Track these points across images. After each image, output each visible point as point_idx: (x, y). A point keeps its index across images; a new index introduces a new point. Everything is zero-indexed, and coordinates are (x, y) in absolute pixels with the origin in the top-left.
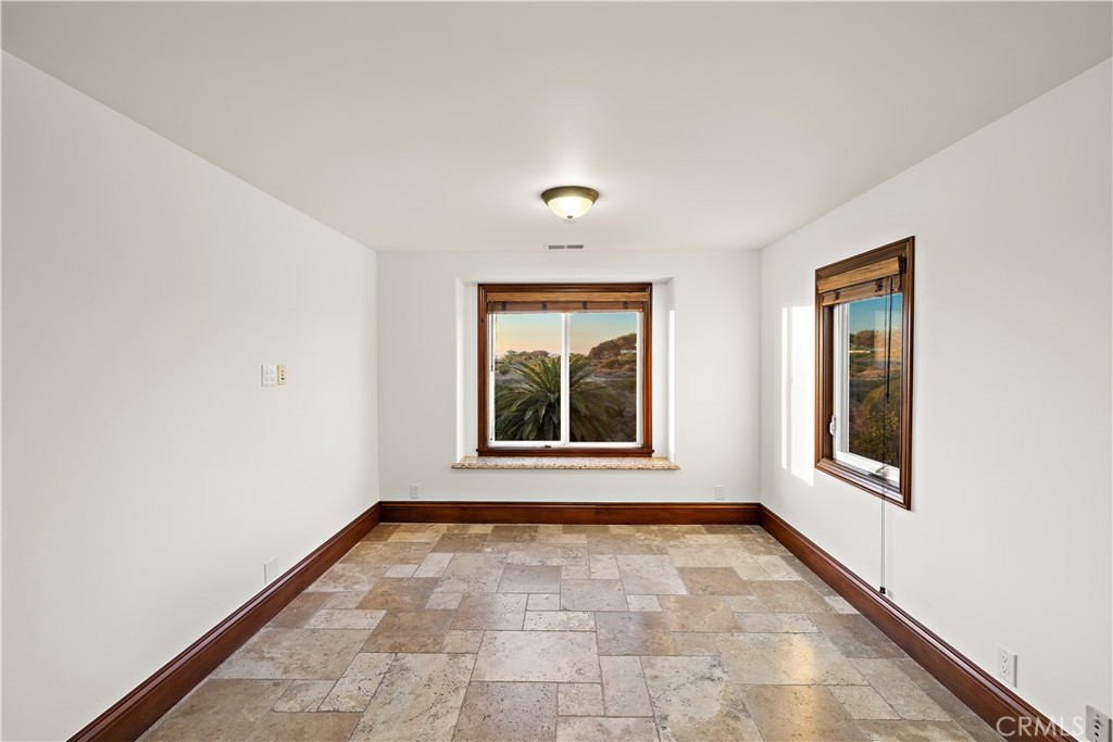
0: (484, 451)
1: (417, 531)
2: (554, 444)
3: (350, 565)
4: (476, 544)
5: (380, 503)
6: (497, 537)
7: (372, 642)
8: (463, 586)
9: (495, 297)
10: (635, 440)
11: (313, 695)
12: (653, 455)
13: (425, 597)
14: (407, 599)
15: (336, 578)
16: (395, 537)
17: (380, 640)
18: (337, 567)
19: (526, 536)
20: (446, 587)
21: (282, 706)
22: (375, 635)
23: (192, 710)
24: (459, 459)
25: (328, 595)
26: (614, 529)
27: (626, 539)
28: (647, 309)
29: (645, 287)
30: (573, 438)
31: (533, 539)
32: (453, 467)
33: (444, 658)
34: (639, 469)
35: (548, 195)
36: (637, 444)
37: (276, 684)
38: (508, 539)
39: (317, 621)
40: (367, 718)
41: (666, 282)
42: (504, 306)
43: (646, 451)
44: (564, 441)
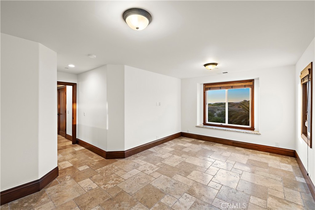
0: (205, 124)
1: (188, 139)
2: (223, 124)
3: (172, 142)
4: (198, 144)
5: (181, 132)
6: (204, 143)
7: (170, 152)
8: (191, 149)
9: (207, 87)
10: (249, 125)
11: (159, 155)
12: (255, 130)
13: (183, 149)
14: (179, 148)
15: (169, 143)
16: (182, 139)
17: (172, 152)
18: (170, 141)
19: (211, 145)
20: (188, 148)
21: (155, 155)
22: (171, 151)
23: (145, 152)
24: (198, 125)
25: (167, 145)
26: (237, 148)
27: (238, 151)
28: (252, 87)
29: (252, 81)
30: (229, 123)
31: (213, 145)
32: (196, 126)
33: (181, 157)
34: (246, 133)
35: (205, 65)
36: (250, 126)
37: (155, 153)
38: (206, 144)
39: (164, 148)
40: (165, 160)
41: (258, 79)
42: (210, 89)
43: (252, 129)
44: (227, 124)
